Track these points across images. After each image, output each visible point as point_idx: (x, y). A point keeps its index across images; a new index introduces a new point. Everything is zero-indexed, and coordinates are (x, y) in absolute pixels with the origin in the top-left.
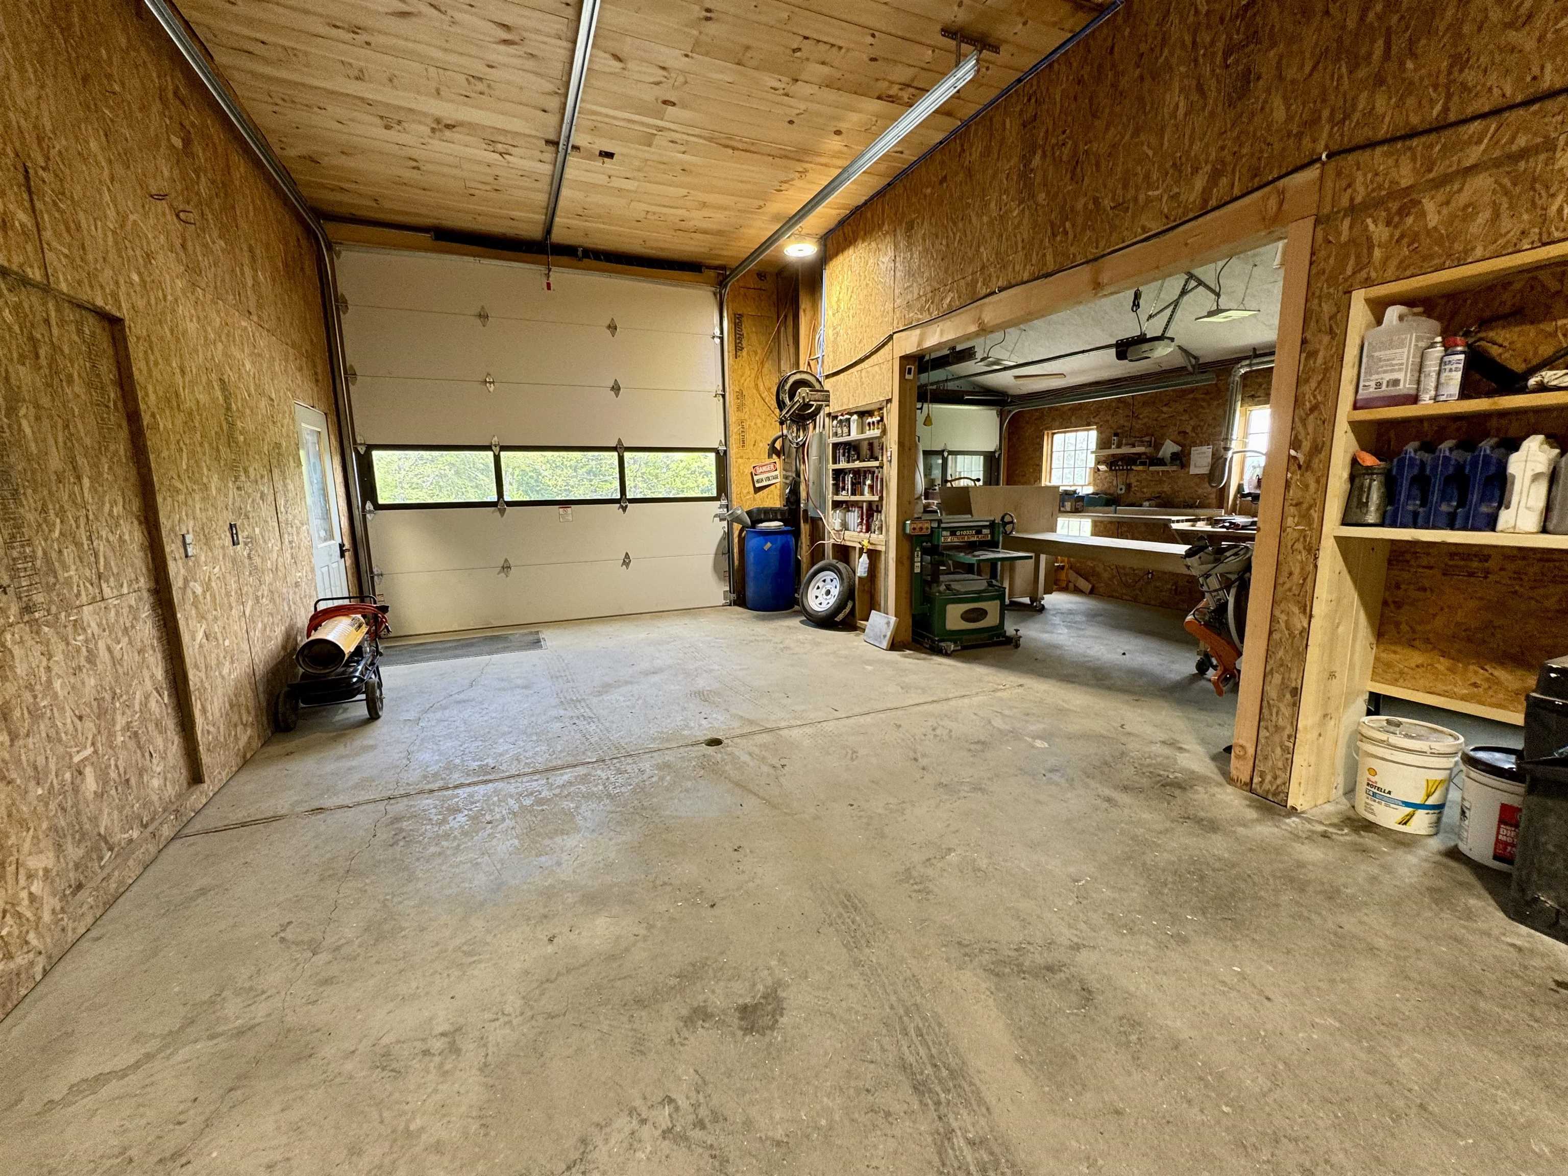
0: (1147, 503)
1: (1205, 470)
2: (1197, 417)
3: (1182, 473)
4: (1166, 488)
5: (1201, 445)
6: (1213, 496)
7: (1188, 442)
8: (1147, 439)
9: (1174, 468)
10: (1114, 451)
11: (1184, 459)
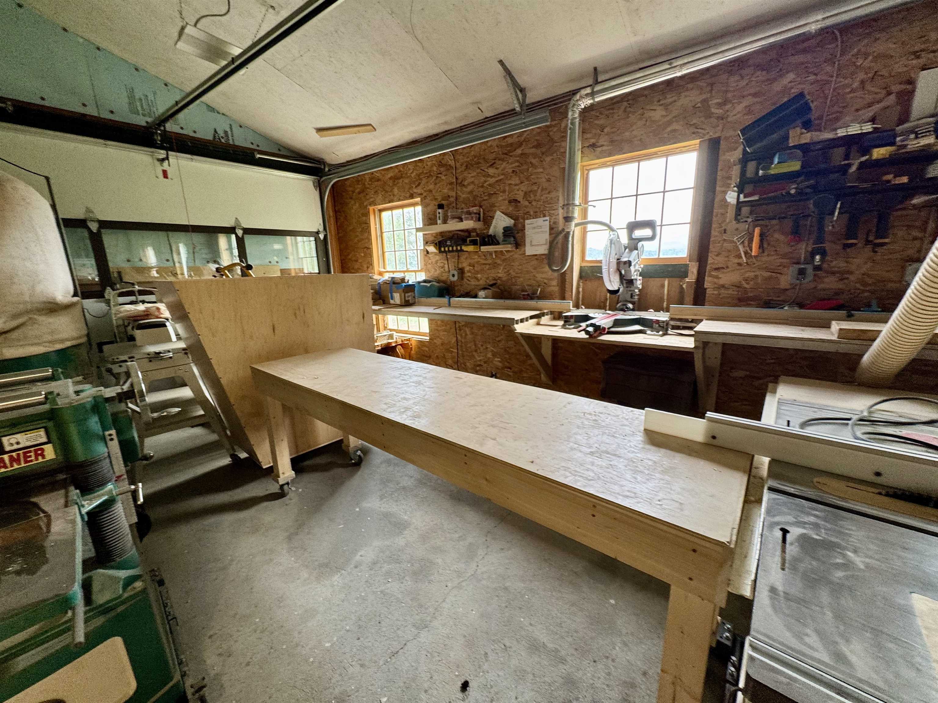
0: (482, 293)
1: (543, 250)
2: (528, 179)
3: (517, 255)
4: (500, 273)
5: (536, 217)
6: (554, 283)
7: (521, 213)
8: (475, 209)
9: (509, 247)
10: (440, 227)
11: (518, 236)
